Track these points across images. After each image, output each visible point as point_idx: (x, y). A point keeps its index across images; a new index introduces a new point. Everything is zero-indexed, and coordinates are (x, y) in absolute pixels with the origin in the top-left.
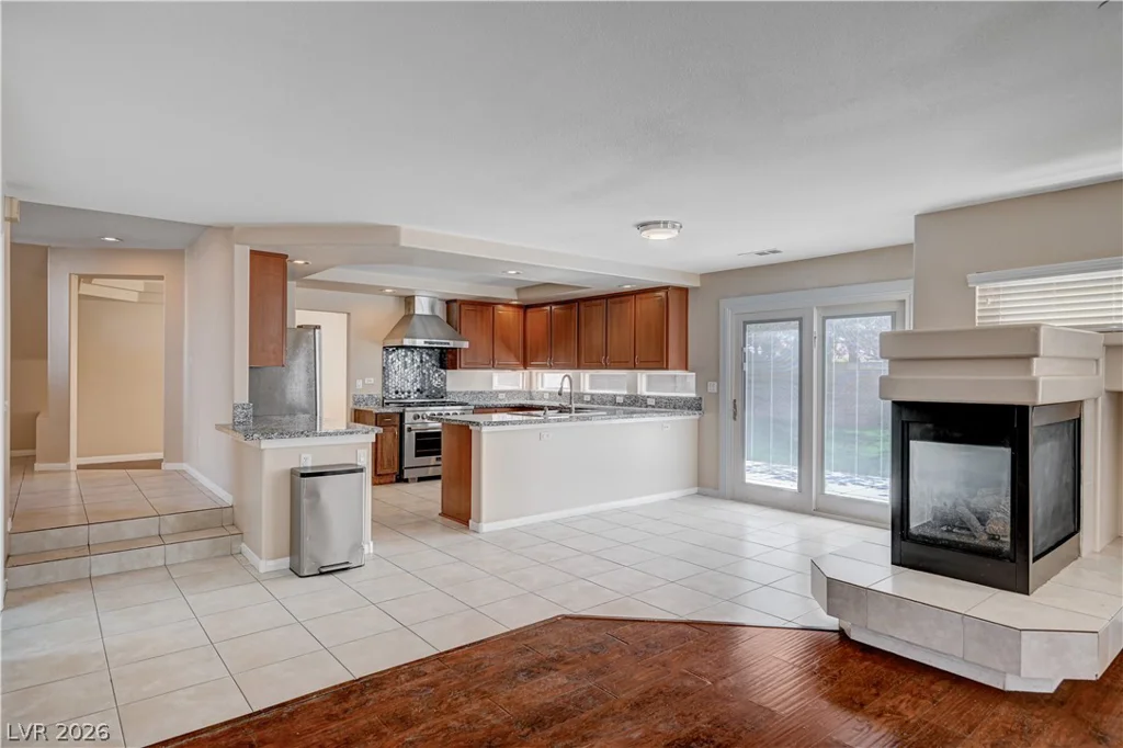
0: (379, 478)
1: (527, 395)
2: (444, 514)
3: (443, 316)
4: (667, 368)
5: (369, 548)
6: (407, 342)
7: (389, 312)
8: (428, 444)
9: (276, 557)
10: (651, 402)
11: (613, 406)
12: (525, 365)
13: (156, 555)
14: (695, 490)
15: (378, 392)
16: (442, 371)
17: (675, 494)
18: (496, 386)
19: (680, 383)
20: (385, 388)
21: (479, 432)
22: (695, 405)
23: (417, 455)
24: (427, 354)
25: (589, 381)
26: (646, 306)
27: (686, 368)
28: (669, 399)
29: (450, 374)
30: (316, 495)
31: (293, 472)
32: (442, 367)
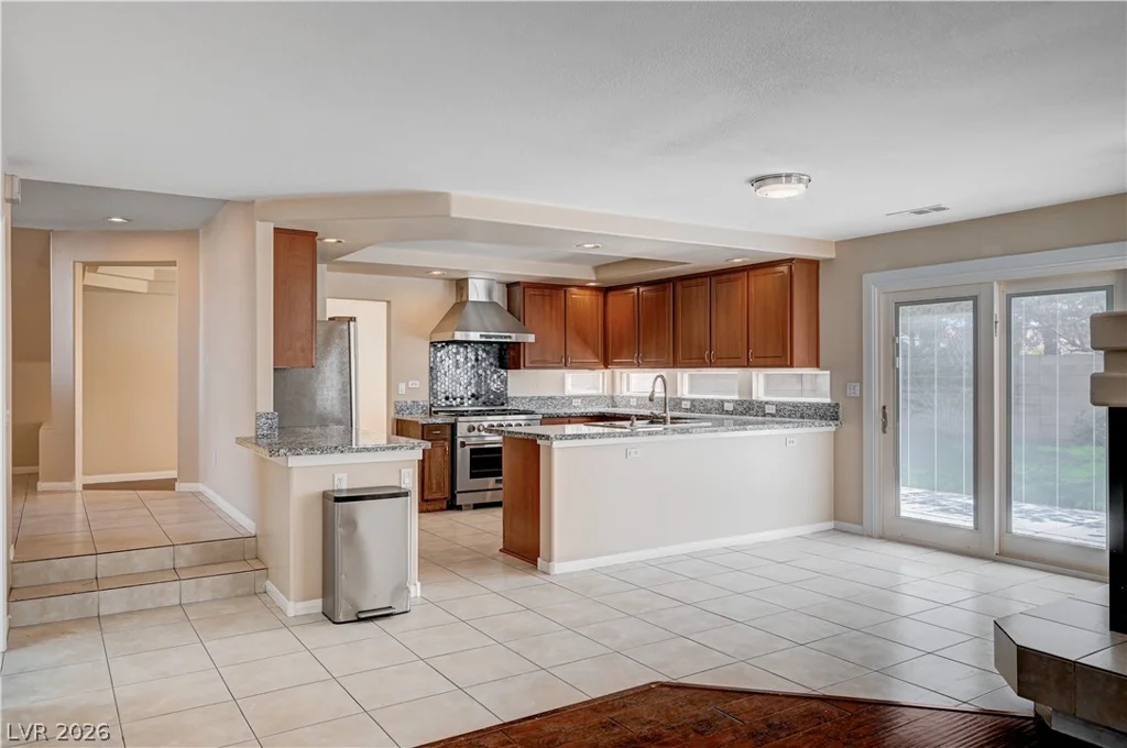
0: (427, 505)
1: (608, 401)
2: (505, 550)
3: (503, 303)
4: (791, 366)
5: (416, 590)
6: (459, 336)
7: (441, 298)
8: (486, 462)
9: (307, 597)
10: (770, 409)
11: (713, 412)
12: (606, 363)
13: (171, 593)
14: (831, 525)
15: (423, 398)
16: (503, 371)
18: (570, 390)
19: (810, 385)
20: (433, 393)
21: (550, 448)
22: (829, 414)
23: (473, 476)
24: (484, 350)
25: (688, 383)
26: (762, 284)
27: (818, 366)
28: (795, 405)
29: (512, 375)
30: (351, 524)
31: (325, 495)
32: (502, 367)
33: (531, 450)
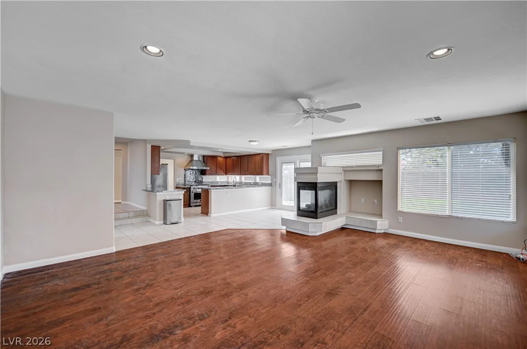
0: (185, 206)
1: (227, 183)
2: (202, 213)
3: (202, 161)
4: (263, 175)
5: (183, 219)
6: (191, 168)
7: (187, 159)
8: (197, 196)
9: (160, 220)
10: (260, 184)
11: (248, 185)
12: (226, 174)
13: (129, 221)
14: (270, 207)
15: (183, 182)
16: (202, 176)
17: (265, 208)
18: (218, 180)
19: (266, 179)
20: (185, 181)
21: (211, 191)
22: (270, 185)
23: (195, 199)
24: (197, 171)
25: (244, 179)
26: (258, 158)
27: (268, 175)
28: (264, 183)
29: (204, 177)
30: (170, 205)
31: (164, 200)
32: (202, 174)
33: (207, 192)
